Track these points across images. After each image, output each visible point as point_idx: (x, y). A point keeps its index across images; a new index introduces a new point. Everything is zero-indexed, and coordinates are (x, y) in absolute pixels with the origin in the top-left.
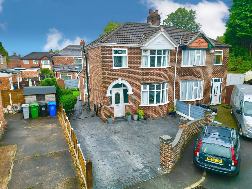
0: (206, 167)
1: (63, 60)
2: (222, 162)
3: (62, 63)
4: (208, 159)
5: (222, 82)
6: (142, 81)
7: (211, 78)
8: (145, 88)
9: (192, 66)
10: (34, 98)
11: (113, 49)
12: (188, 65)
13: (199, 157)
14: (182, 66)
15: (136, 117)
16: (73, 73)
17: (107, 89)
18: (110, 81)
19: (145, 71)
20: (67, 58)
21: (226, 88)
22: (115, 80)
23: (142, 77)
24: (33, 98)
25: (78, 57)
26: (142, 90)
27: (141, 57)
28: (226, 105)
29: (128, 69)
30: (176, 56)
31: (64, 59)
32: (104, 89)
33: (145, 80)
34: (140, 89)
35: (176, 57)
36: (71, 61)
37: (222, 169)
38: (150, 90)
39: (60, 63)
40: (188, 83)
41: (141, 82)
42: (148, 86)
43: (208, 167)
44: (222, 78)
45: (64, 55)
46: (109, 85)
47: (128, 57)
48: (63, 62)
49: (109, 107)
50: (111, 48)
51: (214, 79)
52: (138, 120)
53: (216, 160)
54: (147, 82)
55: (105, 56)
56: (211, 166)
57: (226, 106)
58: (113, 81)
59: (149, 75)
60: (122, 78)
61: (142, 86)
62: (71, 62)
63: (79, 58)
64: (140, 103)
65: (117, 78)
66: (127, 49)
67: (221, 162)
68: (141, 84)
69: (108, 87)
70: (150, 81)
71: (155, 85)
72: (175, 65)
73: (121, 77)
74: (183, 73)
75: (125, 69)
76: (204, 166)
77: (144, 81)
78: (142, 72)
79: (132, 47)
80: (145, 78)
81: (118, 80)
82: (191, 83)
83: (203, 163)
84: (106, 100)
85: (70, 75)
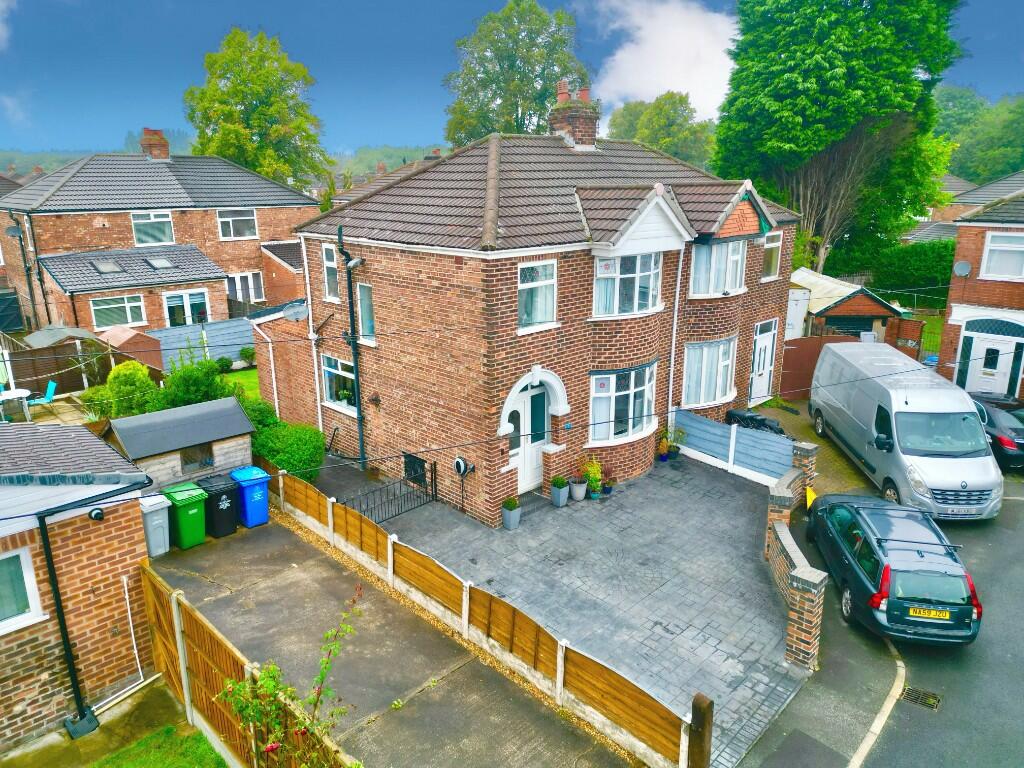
0: (909, 636)
1: (81, 232)
2: (948, 617)
3: (80, 243)
4: (911, 612)
5: (776, 332)
6: (594, 362)
7: (753, 321)
8: (602, 386)
9: (720, 295)
10: (172, 464)
11: (521, 265)
12: (708, 293)
13: (888, 612)
14: (692, 296)
15: (580, 491)
16: (151, 292)
17: (501, 408)
18: (510, 379)
19: (605, 329)
20: (98, 222)
21: (785, 347)
22: (522, 372)
23: (595, 350)
24: (167, 465)
25: (152, 213)
26: (593, 393)
27: (592, 284)
28: (785, 400)
29: (559, 328)
30: (677, 266)
31: (88, 223)
32: (494, 410)
33: (602, 359)
34: (586, 391)
35: (677, 269)
36: (120, 232)
37: (950, 633)
38: (616, 391)
39: (68, 245)
40: (705, 349)
41: (590, 365)
42: (613, 378)
43: (915, 634)
44: (777, 318)
45: (87, 207)
46: (507, 393)
47: (559, 289)
48: (80, 239)
49: (504, 470)
50: (513, 262)
51: (759, 324)
52: (588, 496)
53: (933, 613)
54: (609, 366)
55: (497, 295)
56: (921, 630)
57: (785, 404)
58: (518, 378)
59: (617, 341)
60: (541, 364)
61: (593, 379)
62: (120, 239)
63: (156, 216)
64: (585, 439)
65: (530, 366)
66: (554, 262)
67: (945, 616)
68: (592, 373)
69: (503, 403)
70: (620, 361)
71: (633, 374)
72: (675, 296)
73: (538, 359)
74: (692, 320)
75: (550, 330)
76: (905, 632)
77: (599, 362)
78: (595, 333)
79: (569, 252)
80: (605, 353)
81: (529, 371)
82: (714, 350)
83: (899, 627)
84: (497, 447)
85: (137, 299)
